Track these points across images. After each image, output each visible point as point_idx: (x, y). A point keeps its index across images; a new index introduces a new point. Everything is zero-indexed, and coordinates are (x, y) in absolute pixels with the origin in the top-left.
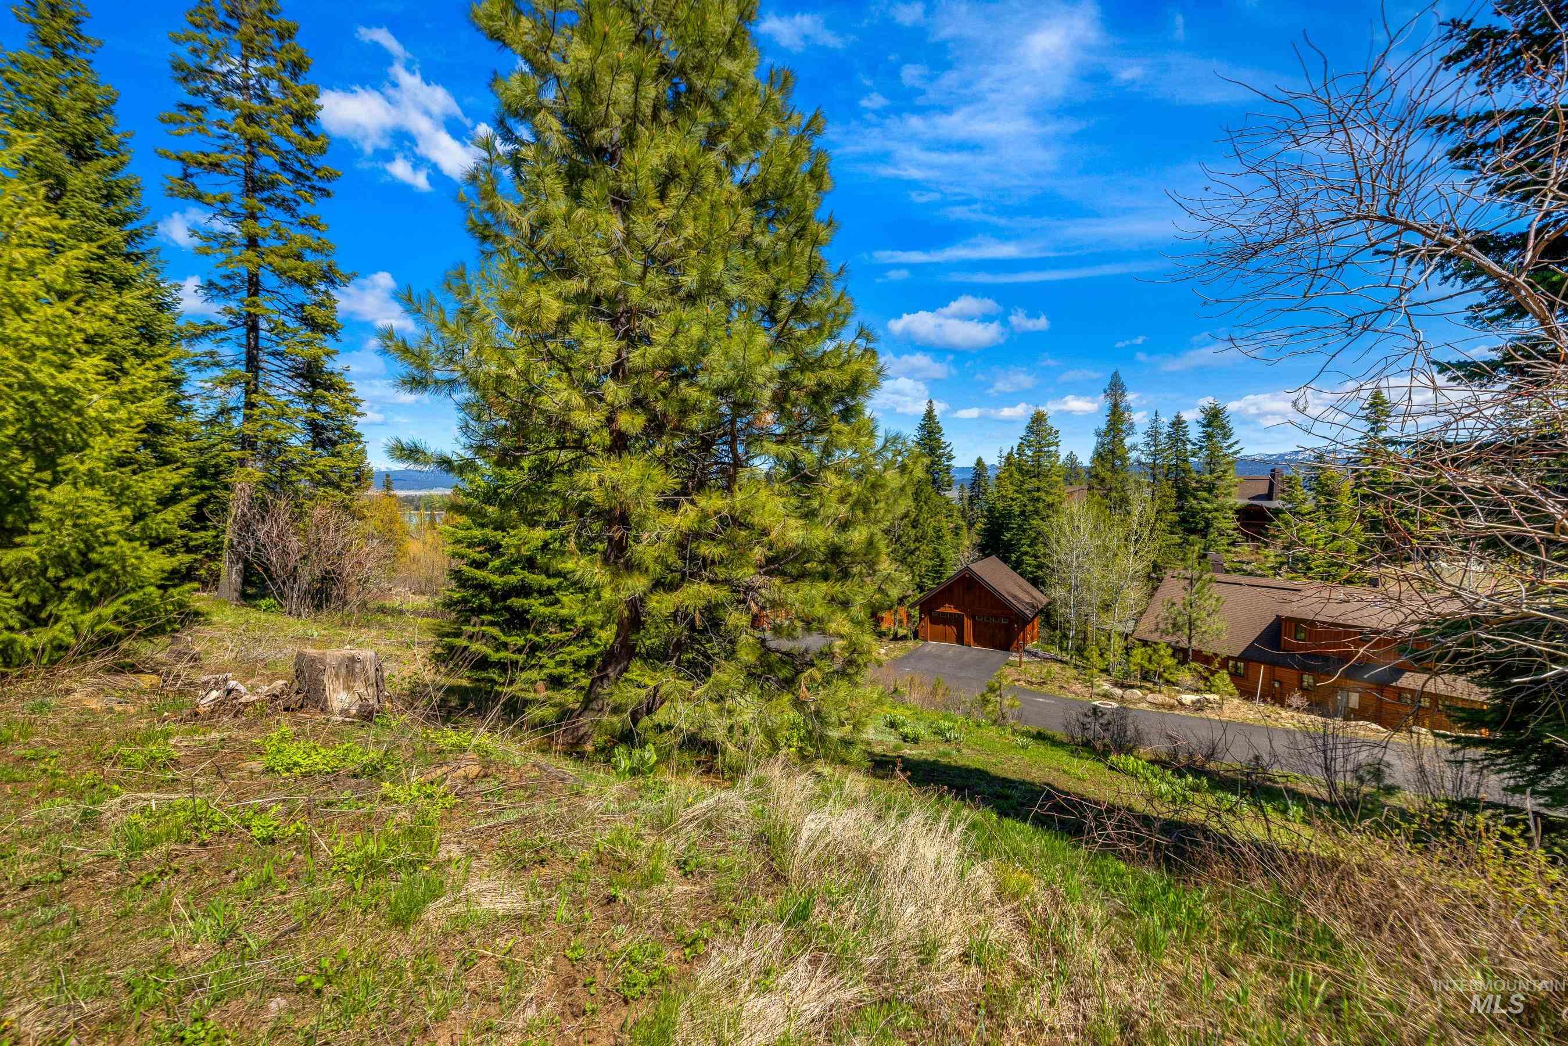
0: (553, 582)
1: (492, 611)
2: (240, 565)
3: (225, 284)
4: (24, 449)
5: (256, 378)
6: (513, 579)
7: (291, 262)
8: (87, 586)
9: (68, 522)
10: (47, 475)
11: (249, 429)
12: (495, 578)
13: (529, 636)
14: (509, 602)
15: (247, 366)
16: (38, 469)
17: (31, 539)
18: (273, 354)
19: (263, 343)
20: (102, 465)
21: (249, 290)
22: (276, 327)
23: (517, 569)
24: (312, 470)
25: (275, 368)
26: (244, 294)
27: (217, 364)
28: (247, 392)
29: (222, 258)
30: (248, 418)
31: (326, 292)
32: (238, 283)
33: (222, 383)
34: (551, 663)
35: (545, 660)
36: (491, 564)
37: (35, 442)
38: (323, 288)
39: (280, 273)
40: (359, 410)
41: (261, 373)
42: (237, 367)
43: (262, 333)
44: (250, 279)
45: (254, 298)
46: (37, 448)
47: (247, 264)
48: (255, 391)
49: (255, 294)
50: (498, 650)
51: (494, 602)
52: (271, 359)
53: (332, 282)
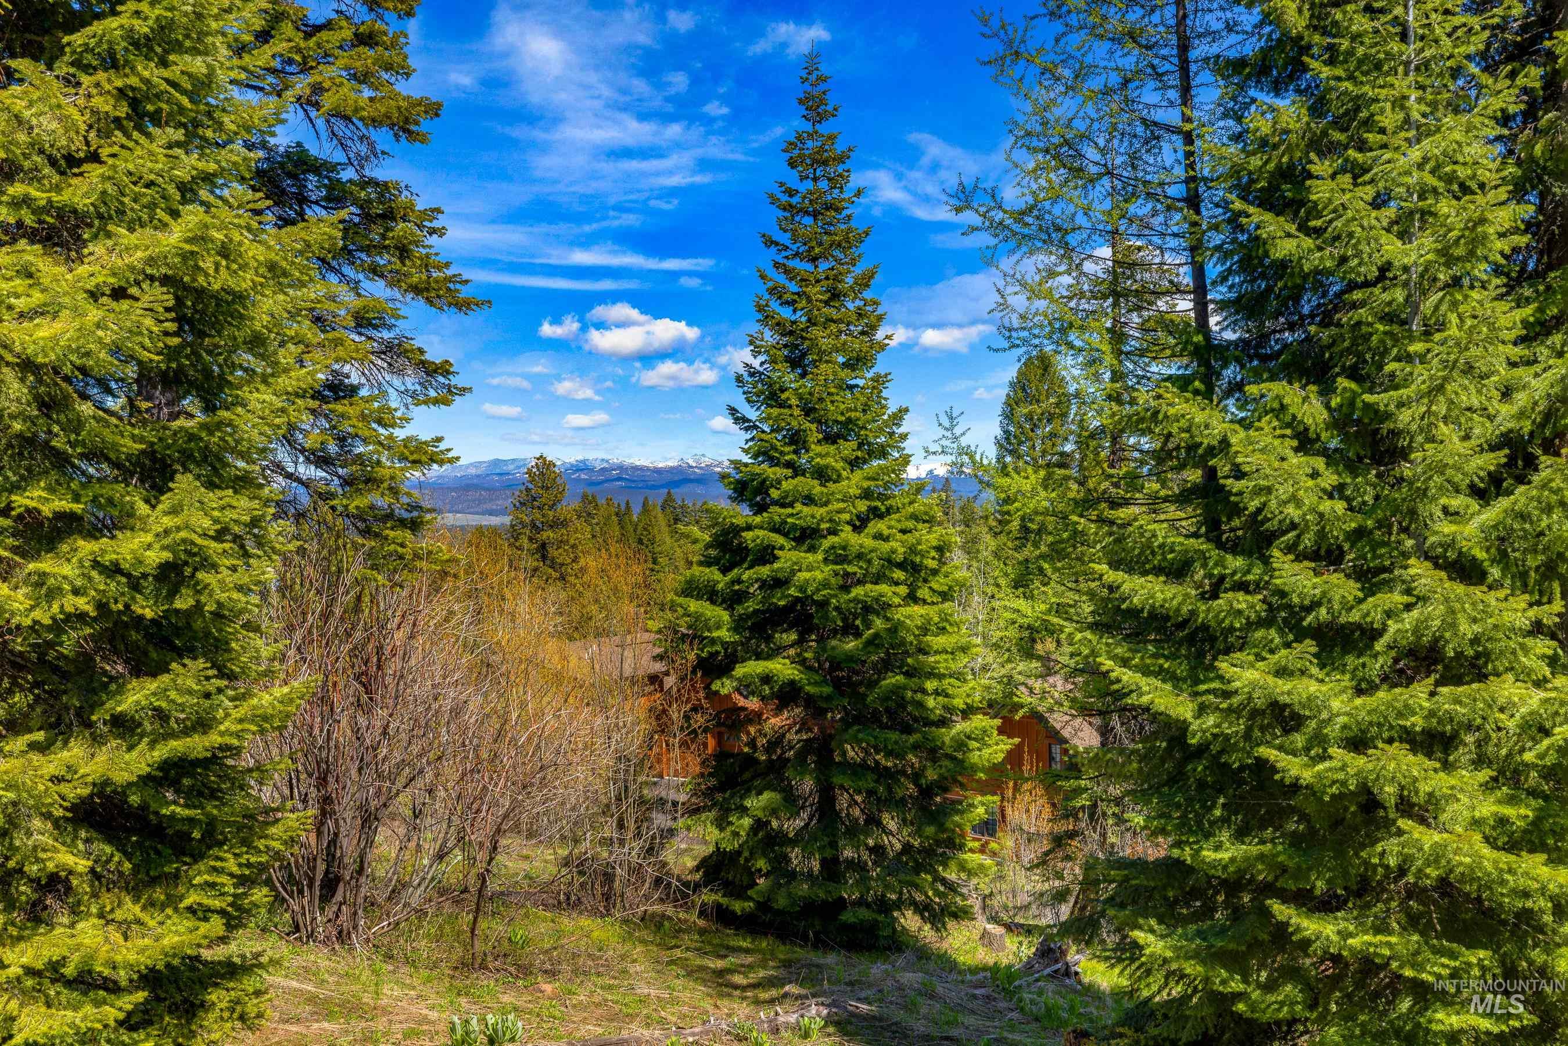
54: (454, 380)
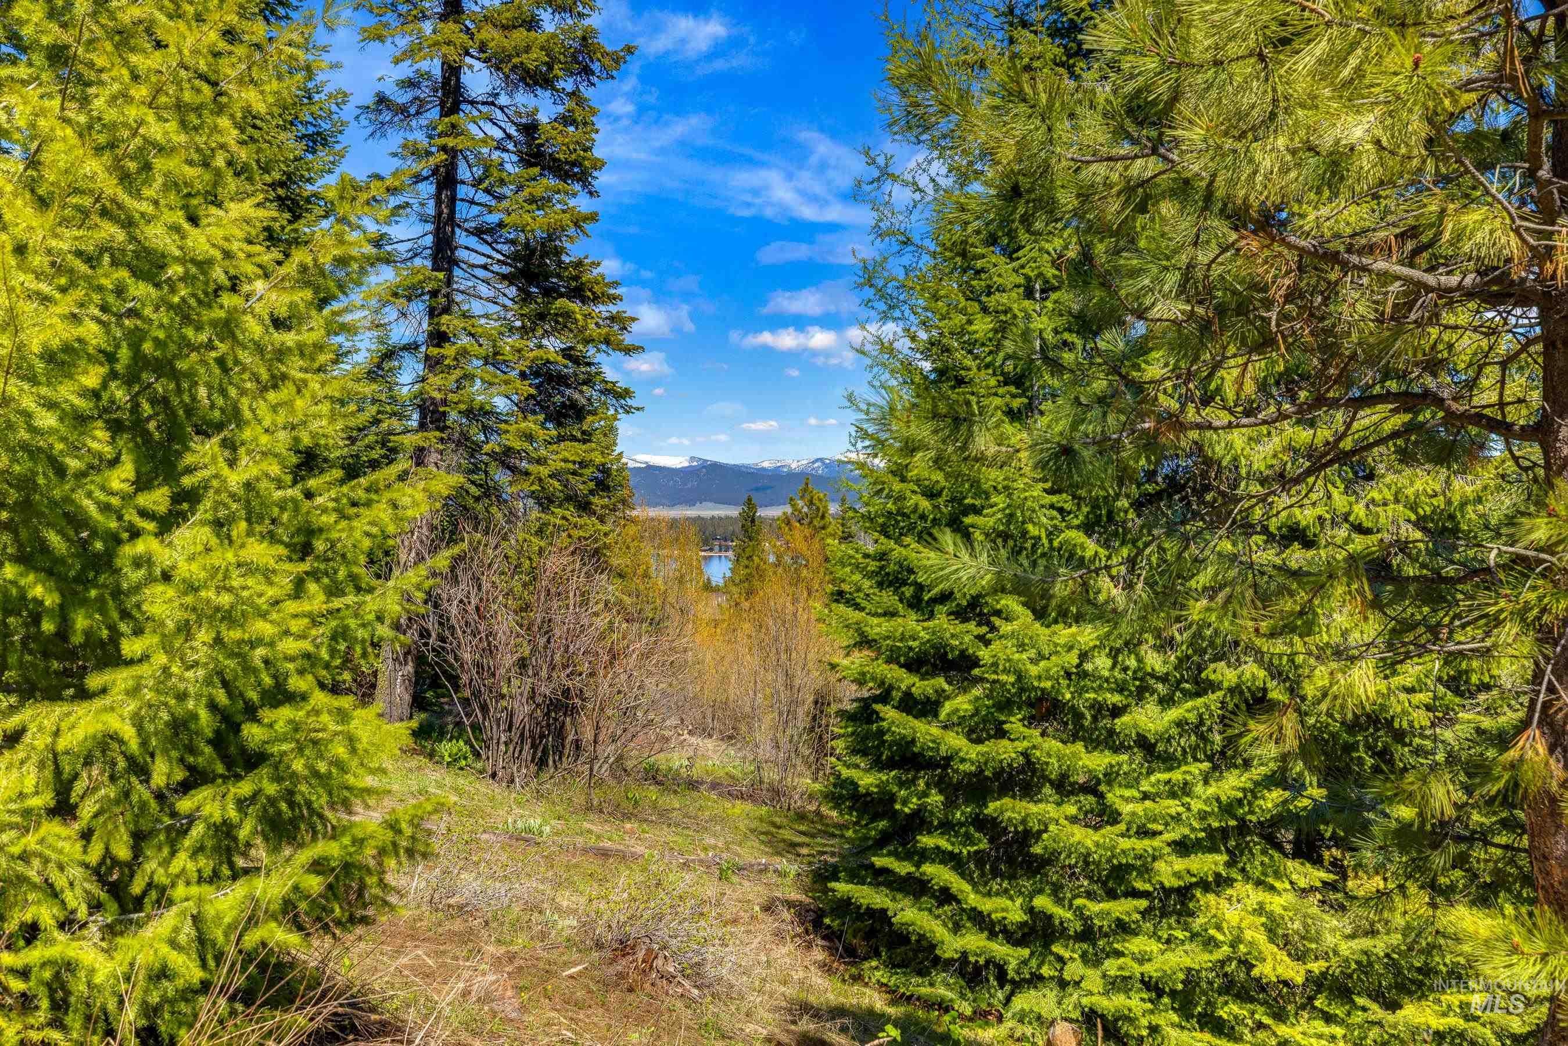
0: (1098, 761)
1: (947, 827)
2: (410, 668)
3: (402, 98)
4: (116, 427)
5: (449, 282)
6: (1006, 751)
7: (520, 36)
8: (232, 814)
9: (203, 636)
10: (158, 499)
11: (437, 385)
12: (955, 741)
13: (1042, 902)
14: (992, 807)
15: (435, 258)
16: (142, 484)
17: (120, 679)
18: (478, 232)
19: (463, 211)
20: (275, 469)
21: (442, 104)
22: (486, 175)
23: (1015, 724)
24: (544, 471)
25: (482, 260)
26: (433, 114)
27: (388, 260)
28: (432, 313)
29: (403, 42)
30: (433, 364)
31: (573, 94)
32: (424, 93)
33: (395, 295)
34: (1093, 980)
35: (1074, 969)
36: (947, 707)
37: (136, 407)
38: (569, 86)
39: (496, 62)
40: (628, 339)
41: (457, 272)
42: (418, 262)
43: (463, 191)
44: (446, 81)
45: (453, 118)
46: (137, 426)
47: (445, 49)
48: (446, 310)
49: (455, 109)
50: (957, 928)
51: (950, 804)
52: (473, 242)
53: (587, 71)
54: (630, 402)
